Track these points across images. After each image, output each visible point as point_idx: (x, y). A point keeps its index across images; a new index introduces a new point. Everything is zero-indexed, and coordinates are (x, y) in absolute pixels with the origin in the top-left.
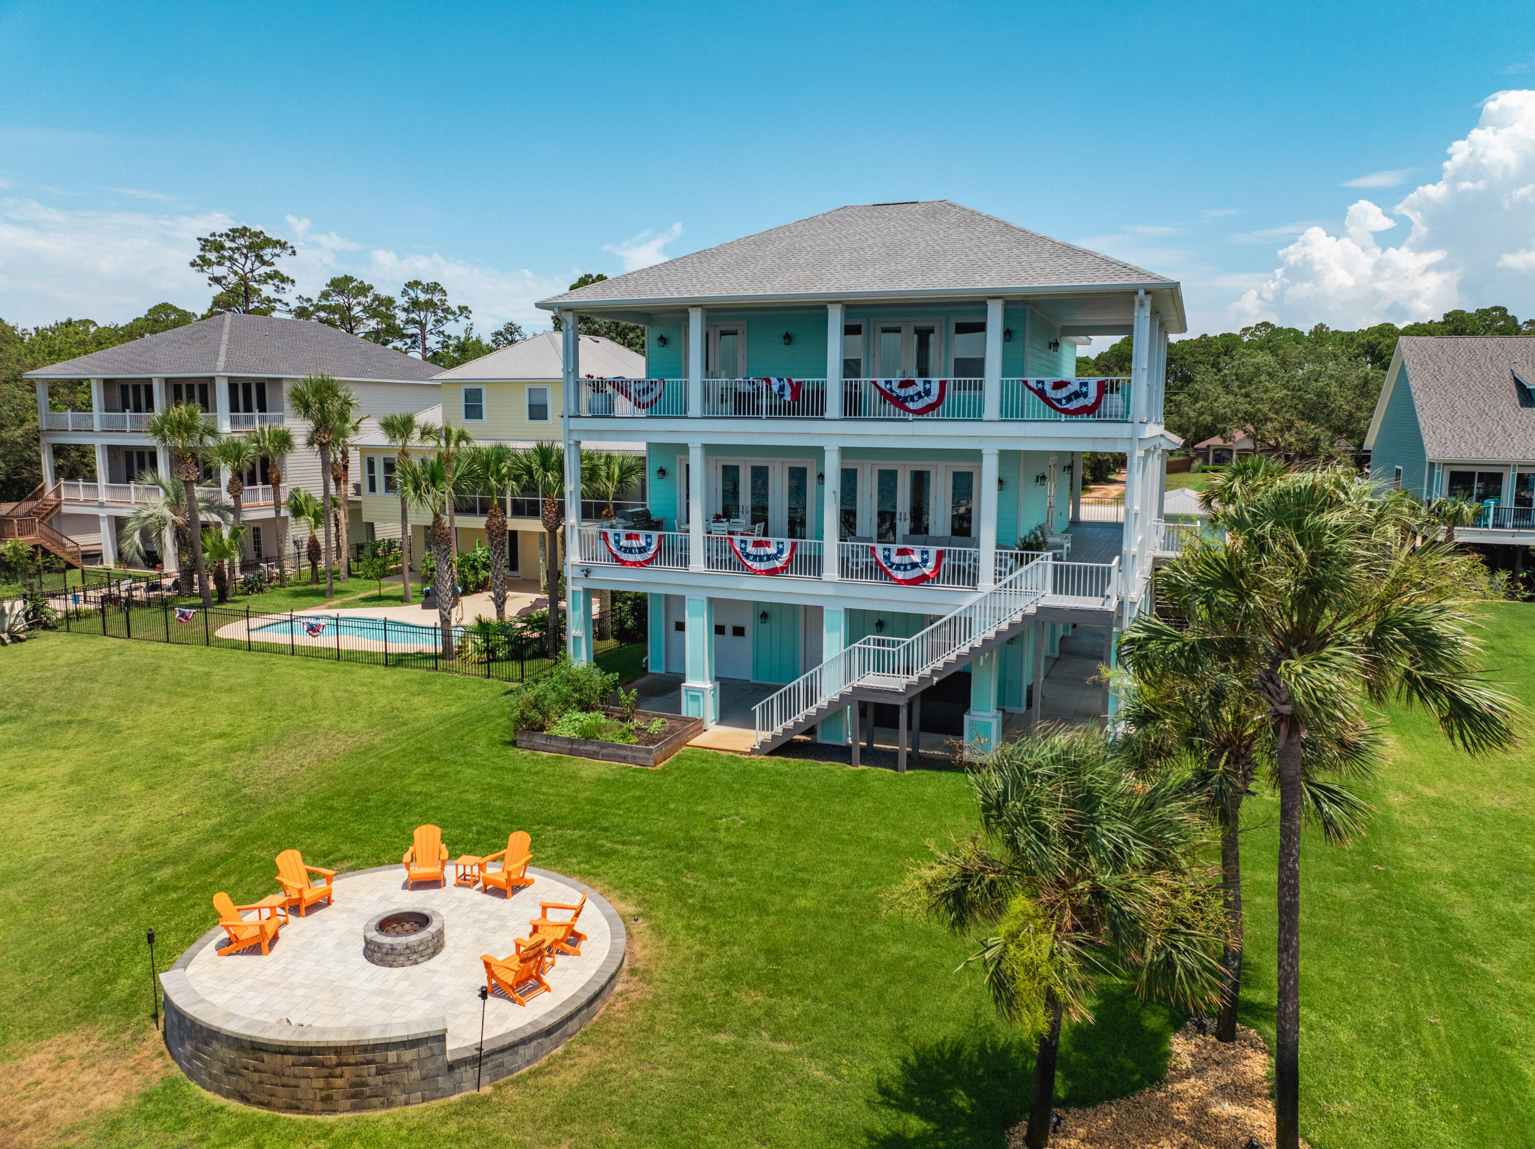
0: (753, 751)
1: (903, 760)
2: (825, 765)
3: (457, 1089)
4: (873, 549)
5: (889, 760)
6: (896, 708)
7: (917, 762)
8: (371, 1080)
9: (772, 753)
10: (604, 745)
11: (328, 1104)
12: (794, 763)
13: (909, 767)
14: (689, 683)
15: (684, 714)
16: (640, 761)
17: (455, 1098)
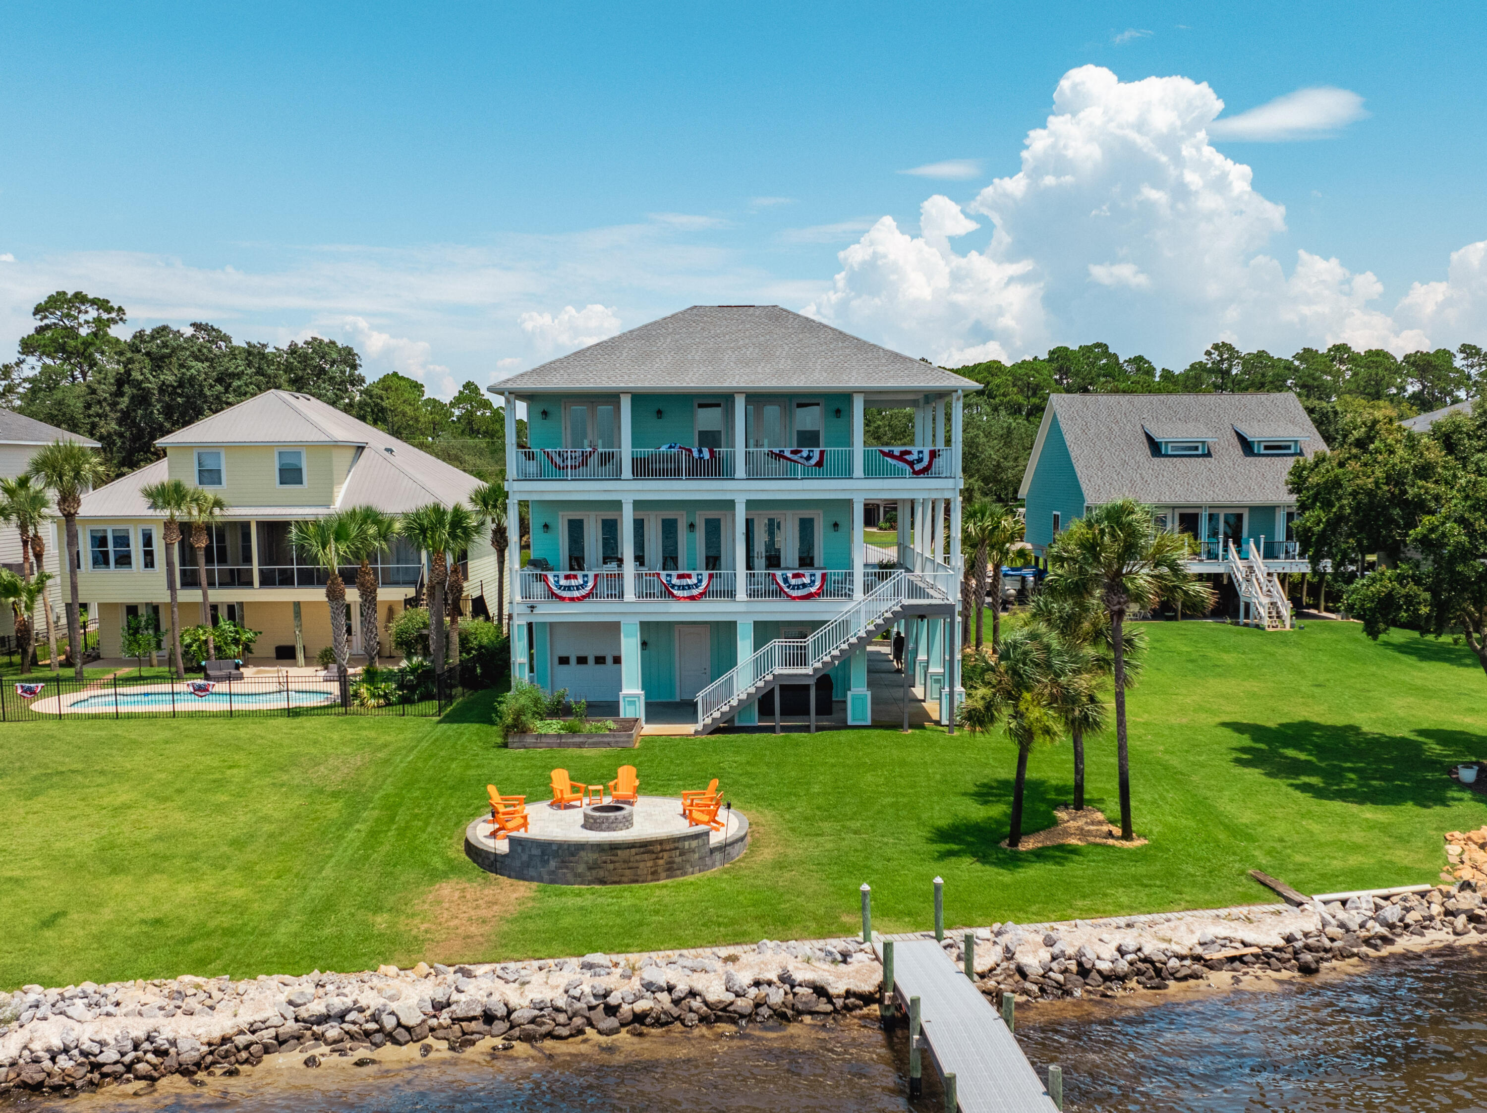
0: (696, 734)
4: (774, 575)
14: (625, 691)
15: (623, 716)
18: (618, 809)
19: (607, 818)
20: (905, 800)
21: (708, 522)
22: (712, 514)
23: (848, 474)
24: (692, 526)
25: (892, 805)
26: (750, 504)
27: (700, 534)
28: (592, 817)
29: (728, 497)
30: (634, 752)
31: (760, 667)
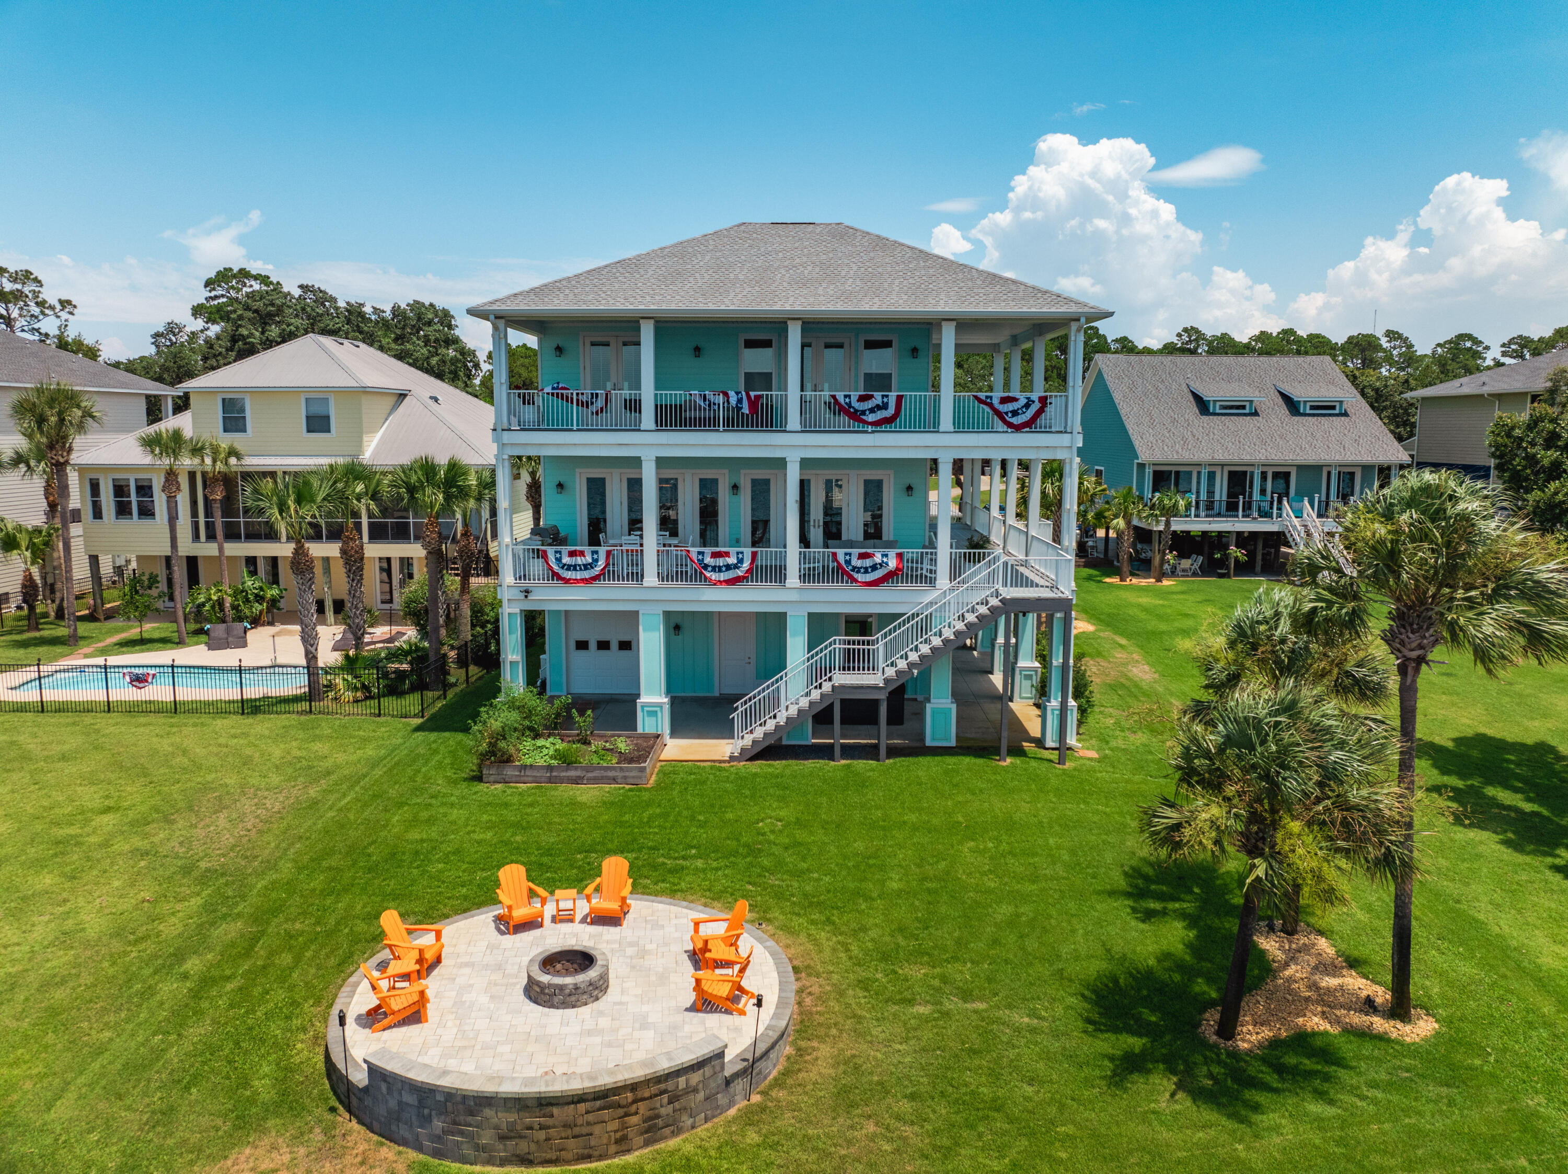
0: (732, 758)
1: (883, 751)
2: (809, 763)
3: (731, 1103)
4: (834, 554)
5: (871, 752)
7: (893, 752)
8: (663, 1111)
9: (751, 759)
10: (590, 768)
11: (623, 1144)
12: (778, 765)
13: (888, 757)
14: (644, 699)
15: (640, 730)
16: (632, 781)
17: (732, 1112)
18: (583, 960)
19: (561, 988)
21: (754, 482)
22: (760, 474)
23: (933, 426)
24: (735, 488)
26: (805, 463)
27: (746, 497)
28: (538, 983)
29: (778, 454)
30: (646, 796)
31: (818, 673)
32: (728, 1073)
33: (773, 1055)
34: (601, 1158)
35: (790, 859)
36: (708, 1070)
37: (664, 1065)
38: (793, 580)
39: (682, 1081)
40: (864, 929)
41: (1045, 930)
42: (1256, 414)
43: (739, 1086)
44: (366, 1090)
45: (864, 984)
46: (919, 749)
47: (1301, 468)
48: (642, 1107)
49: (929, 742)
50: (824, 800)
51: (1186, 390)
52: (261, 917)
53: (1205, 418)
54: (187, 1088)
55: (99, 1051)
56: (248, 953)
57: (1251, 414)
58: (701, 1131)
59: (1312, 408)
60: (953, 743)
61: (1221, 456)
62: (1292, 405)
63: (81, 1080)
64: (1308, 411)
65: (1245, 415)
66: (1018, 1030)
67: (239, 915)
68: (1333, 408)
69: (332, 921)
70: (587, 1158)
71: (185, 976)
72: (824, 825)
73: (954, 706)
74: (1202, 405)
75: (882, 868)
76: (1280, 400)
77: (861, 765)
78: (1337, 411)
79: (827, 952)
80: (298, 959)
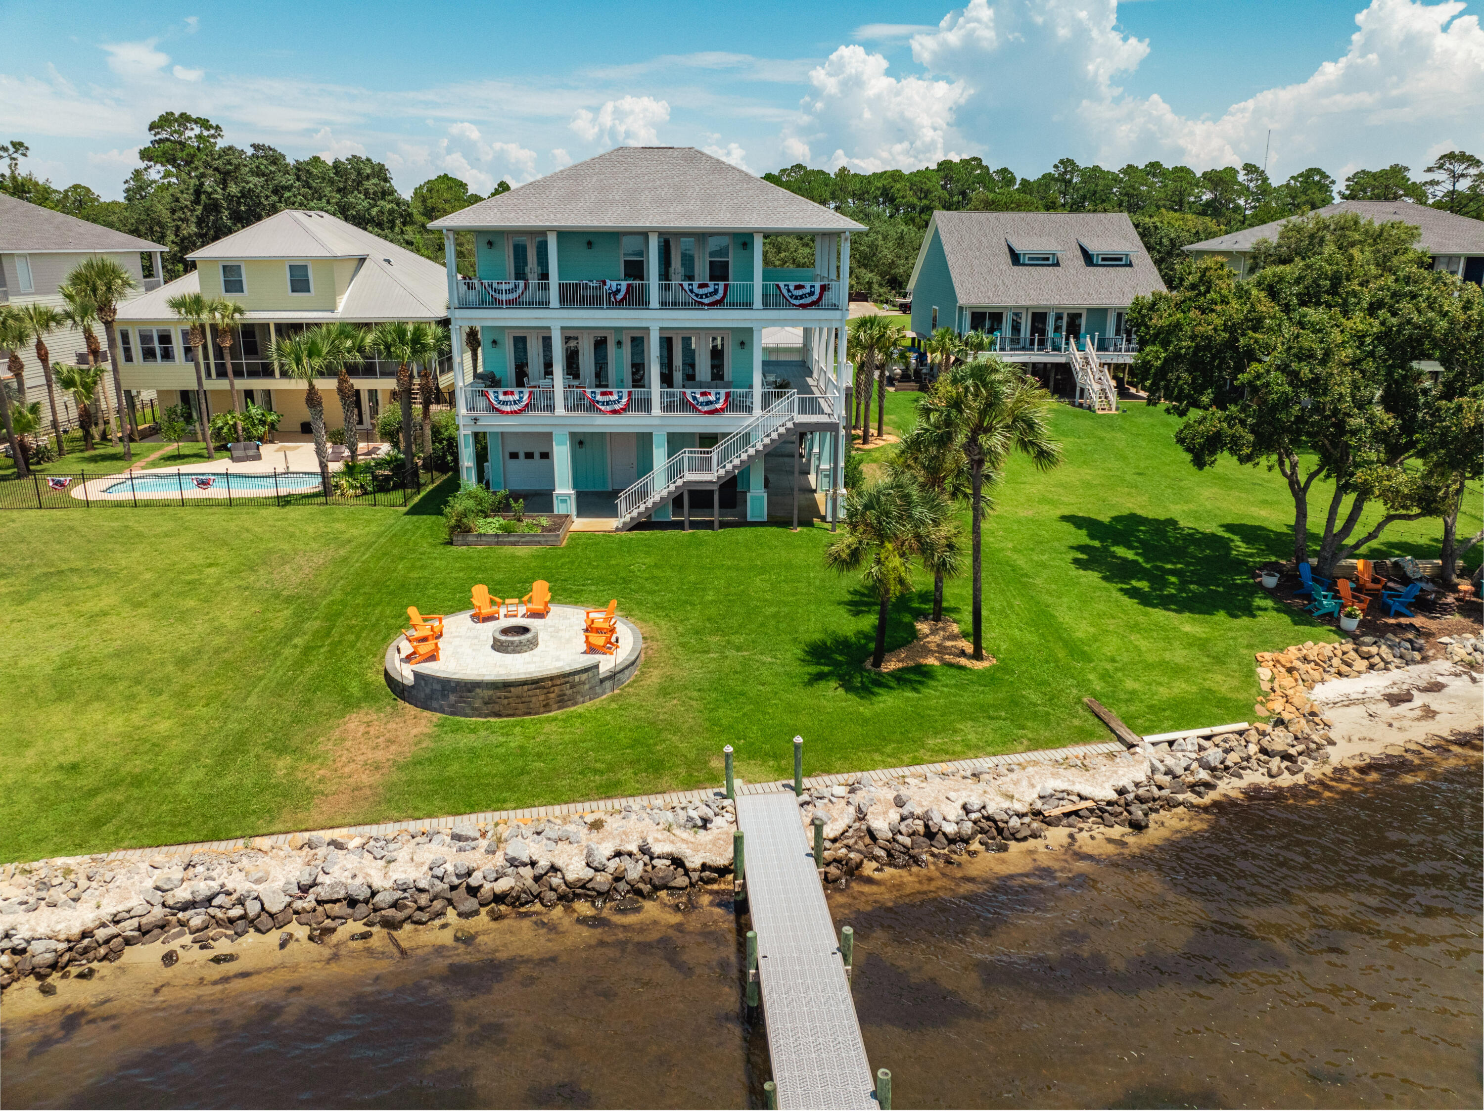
0: (617, 529)
1: (716, 524)
2: (668, 533)
3: (604, 693)
4: (684, 393)
5: (709, 525)
6: (712, 492)
7: (723, 525)
8: (568, 692)
9: (630, 530)
10: (523, 535)
11: (547, 708)
12: (648, 533)
13: (720, 527)
14: (558, 491)
15: (556, 512)
16: (551, 543)
17: (604, 697)
18: (525, 630)
19: (512, 642)
20: (786, 610)
21: (633, 341)
22: (637, 333)
24: (619, 343)
25: (774, 616)
26: (663, 330)
27: (627, 347)
28: (499, 641)
29: (644, 325)
30: (560, 552)
31: (673, 472)
32: (601, 677)
33: (627, 672)
34: (536, 714)
35: (648, 585)
36: (590, 674)
37: (567, 669)
38: (656, 410)
39: (577, 678)
40: (688, 619)
41: (793, 619)
42: (1057, 264)
43: (608, 684)
44: (413, 687)
45: (683, 645)
46: (744, 523)
47: (1090, 310)
48: (556, 689)
49: (749, 519)
50: (674, 553)
51: (1004, 244)
52: (332, 618)
53: (1016, 268)
54: (314, 692)
55: (261, 678)
56: (328, 634)
57: (1053, 265)
58: (588, 704)
59: (1103, 259)
60: (765, 519)
61: (1023, 301)
62: (1088, 258)
63: (257, 690)
64: (1100, 262)
65: (1049, 265)
66: (764, 663)
67: (316, 618)
68: (1121, 259)
69: (374, 619)
70: (529, 714)
71: (296, 646)
72: (672, 567)
73: (766, 495)
74: (1015, 258)
75: (704, 590)
76: (1079, 253)
77: (701, 533)
78: (1123, 262)
79: (664, 631)
80: (358, 637)
